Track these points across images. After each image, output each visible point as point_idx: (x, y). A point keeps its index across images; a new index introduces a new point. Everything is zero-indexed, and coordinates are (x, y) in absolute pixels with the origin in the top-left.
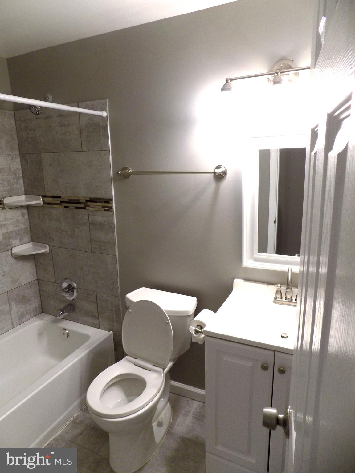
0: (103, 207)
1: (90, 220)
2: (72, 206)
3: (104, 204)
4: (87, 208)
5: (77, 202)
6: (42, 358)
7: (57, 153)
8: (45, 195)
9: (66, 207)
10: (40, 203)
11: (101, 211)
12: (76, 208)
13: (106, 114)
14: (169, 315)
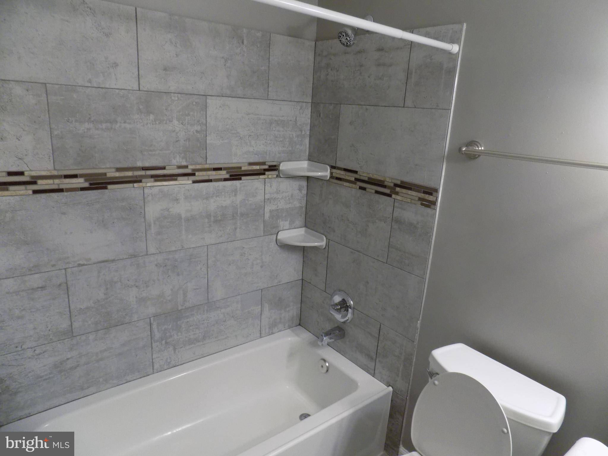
0: (420, 199)
1: (395, 214)
2: (372, 188)
3: (423, 195)
4: (393, 196)
5: (380, 184)
6: (287, 387)
7: (364, 106)
8: (334, 165)
9: (361, 188)
10: (327, 176)
11: (415, 204)
12: (377, 192)
13: (458, 49)
14: (509, 417)
